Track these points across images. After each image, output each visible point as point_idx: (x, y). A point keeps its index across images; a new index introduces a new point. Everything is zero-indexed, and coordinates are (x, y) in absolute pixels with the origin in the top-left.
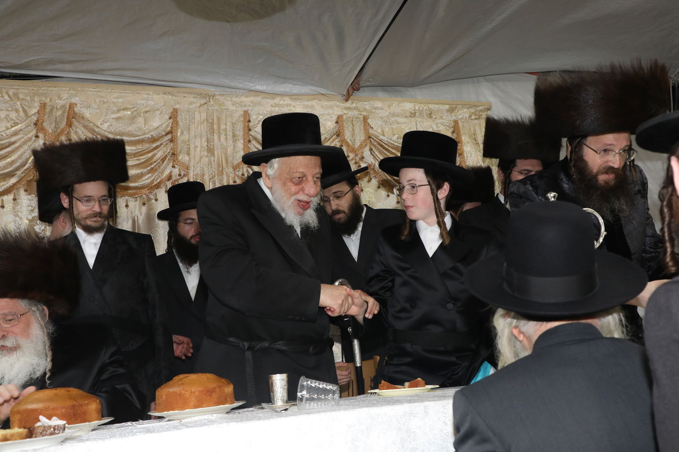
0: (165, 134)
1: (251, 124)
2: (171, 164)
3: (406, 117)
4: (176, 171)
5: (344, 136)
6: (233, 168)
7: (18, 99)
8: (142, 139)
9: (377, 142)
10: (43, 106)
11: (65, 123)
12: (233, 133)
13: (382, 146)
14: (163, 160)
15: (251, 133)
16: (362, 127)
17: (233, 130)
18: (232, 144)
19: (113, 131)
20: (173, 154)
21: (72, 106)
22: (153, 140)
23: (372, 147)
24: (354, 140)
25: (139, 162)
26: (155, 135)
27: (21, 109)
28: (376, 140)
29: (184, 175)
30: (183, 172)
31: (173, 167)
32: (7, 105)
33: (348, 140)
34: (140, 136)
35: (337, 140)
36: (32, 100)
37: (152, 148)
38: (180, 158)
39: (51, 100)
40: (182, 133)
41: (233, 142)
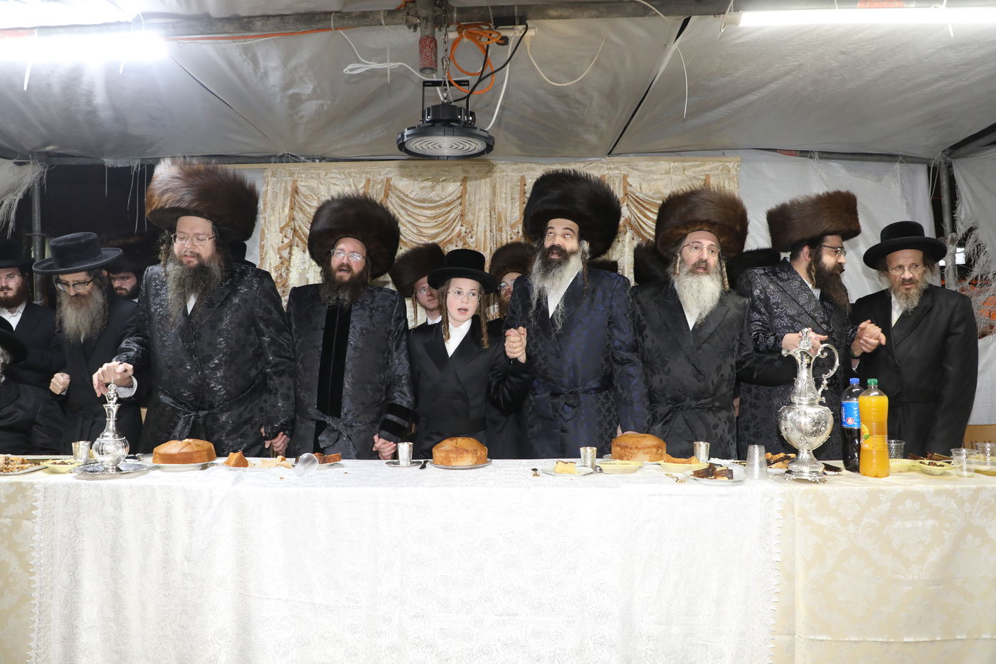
0: (456, 198)
1: (526, 188)
2: (460, 224)
3: (662, 174)
4: (464, 229)
6: (510, 226)
7: (351, 176)
8: (440, 204)
10: (368, 181)
11: (383, 195)
12: (512, 196)
14: (454, 221)
16: (622, 186)
17: (511, 193)
18: (510, 207)
19: (418, 198)
20: (462, 215)
21: (388, 180)
22: (448, 204)
23: (629, 203)
25: (436, 224)
26: (449, 201)
27: (353, 185)
28: (633, 198)
29: (470, 232)
31: (462, 226)
32: (343, 182)
34: (438, 201)
36: (361, 177)
37: (447, 211)
38: (467, 217)
39: (373, 176)
40: (469, 197)
41: (511, 203)
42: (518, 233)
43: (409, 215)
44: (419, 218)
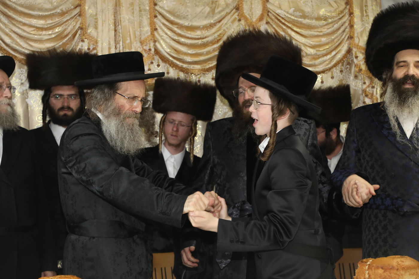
0: (72, 7)
5: (243, 10)
6: (141, 42)
8: (53, 13)
9: (274, 16)
12: (140, 8)
13: (279, 20)
15: (157, 8)
16: (260, 1)
17: (139, 5)
19: (23, 3)
20: (81, 28)
22: (63, 14)
23: (269, 20)
24: (252, 14)
26: (64, 9)
28: (273, 14)
30: (92, 46)
31: (83, 41)
33: (247, 15)
35: (237, 14)
37: (62, 22)
38: (89, 31)
41: (140, 16)
42: (150, 50)
43: (15, 25)
44: (25, 28)
